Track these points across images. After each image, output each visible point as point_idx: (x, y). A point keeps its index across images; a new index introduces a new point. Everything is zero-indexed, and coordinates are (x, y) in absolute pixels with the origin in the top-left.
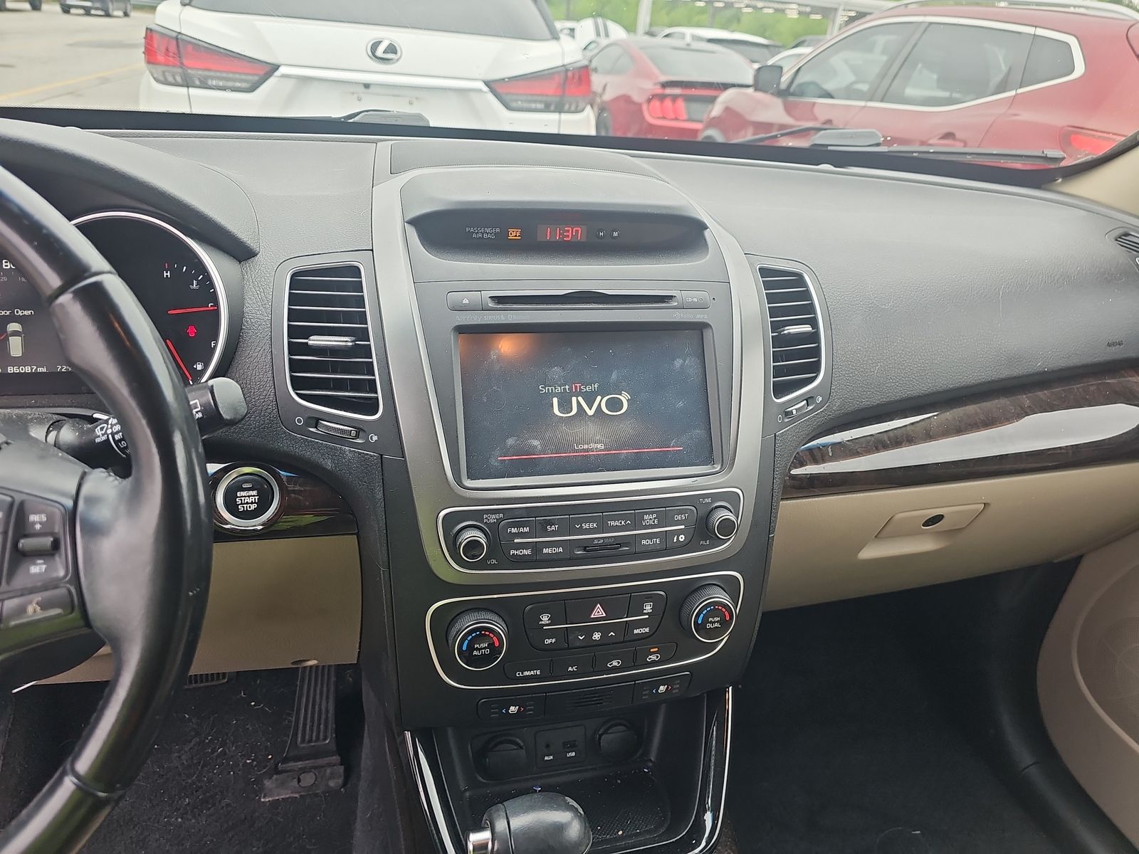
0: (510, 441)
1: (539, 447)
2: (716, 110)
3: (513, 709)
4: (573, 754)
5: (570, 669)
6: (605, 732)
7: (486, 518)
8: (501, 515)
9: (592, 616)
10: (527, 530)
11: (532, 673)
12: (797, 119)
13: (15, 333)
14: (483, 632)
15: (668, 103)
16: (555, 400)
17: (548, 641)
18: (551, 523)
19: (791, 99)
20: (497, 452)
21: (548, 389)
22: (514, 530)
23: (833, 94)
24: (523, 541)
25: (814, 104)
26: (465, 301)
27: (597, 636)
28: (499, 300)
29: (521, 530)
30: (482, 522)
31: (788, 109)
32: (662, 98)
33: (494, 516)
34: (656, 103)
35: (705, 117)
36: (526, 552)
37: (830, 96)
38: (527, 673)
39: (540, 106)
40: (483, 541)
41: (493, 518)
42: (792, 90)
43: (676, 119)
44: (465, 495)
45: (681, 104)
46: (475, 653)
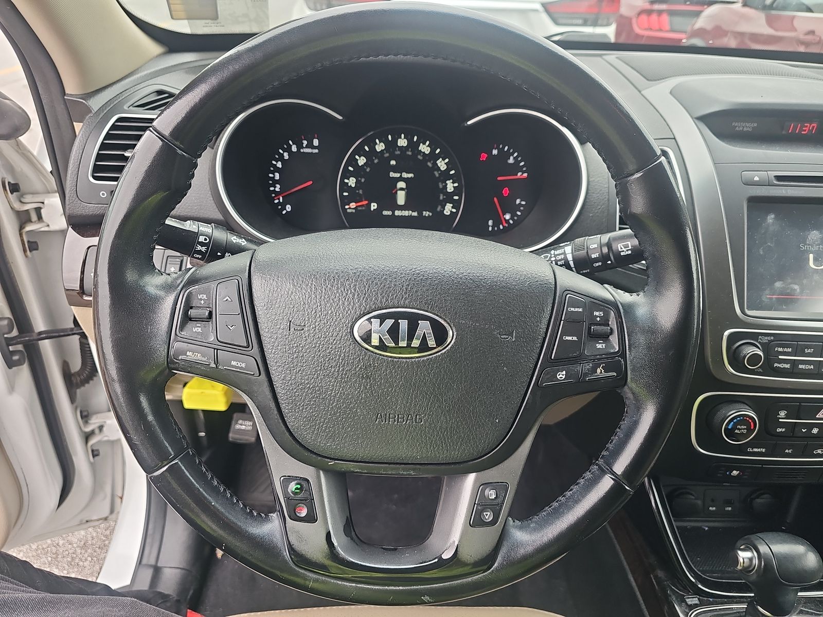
0: (778, 284)
1: (798, 290)
2: (700, 23)
3: (735, 473)
4: (730, 509)
5: (787, 451)
6: (758, 497)
7: (761, 339)
8: (772, 338)
9: (817, 416)
10: (790, 350)
11: (759, 450)
12: (776, 30)
13: (402, 189)
14: (745, 418)
15: (654, 17)
16: (811, 256)
17: (779, 430)
18: (808, 347)
19: (774, 12)
20: (767, 292)
21: (807, 247)
22: (780, 349)
23: (812, 9)
24: (786, 357)
25: (793, 17)
26: (756, 179)
27: (815, 431)
28: (779, 178)
29: (785, 350)
30: (757, 341)
31: (770, 22)
32: (649, 12)
33: (766, 338)
34: (644, 17)
35: (689, 29)
36: (788, 366)
37: (809, 10)
38: (755, 450)
39: (580, 22)
40: (761, 353)
41: (765, 340)
42: (774, 5)
43: (661, 30)
44: (747, 321)
45: (665, 18)
46: (737, 431)
